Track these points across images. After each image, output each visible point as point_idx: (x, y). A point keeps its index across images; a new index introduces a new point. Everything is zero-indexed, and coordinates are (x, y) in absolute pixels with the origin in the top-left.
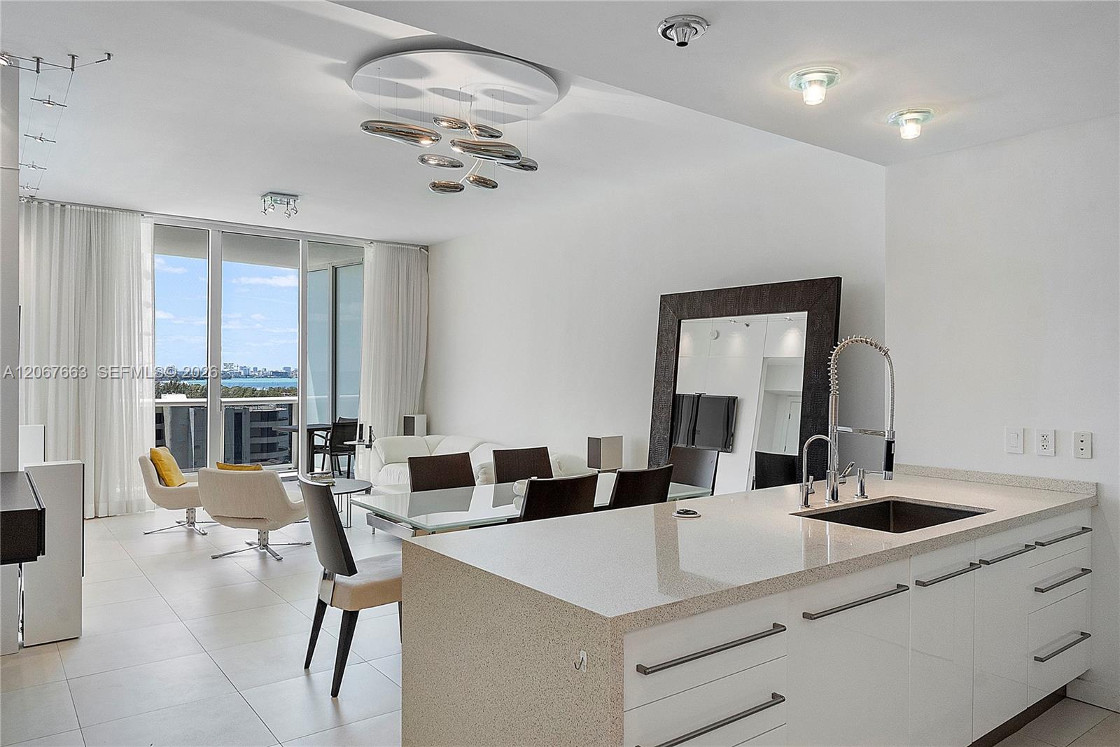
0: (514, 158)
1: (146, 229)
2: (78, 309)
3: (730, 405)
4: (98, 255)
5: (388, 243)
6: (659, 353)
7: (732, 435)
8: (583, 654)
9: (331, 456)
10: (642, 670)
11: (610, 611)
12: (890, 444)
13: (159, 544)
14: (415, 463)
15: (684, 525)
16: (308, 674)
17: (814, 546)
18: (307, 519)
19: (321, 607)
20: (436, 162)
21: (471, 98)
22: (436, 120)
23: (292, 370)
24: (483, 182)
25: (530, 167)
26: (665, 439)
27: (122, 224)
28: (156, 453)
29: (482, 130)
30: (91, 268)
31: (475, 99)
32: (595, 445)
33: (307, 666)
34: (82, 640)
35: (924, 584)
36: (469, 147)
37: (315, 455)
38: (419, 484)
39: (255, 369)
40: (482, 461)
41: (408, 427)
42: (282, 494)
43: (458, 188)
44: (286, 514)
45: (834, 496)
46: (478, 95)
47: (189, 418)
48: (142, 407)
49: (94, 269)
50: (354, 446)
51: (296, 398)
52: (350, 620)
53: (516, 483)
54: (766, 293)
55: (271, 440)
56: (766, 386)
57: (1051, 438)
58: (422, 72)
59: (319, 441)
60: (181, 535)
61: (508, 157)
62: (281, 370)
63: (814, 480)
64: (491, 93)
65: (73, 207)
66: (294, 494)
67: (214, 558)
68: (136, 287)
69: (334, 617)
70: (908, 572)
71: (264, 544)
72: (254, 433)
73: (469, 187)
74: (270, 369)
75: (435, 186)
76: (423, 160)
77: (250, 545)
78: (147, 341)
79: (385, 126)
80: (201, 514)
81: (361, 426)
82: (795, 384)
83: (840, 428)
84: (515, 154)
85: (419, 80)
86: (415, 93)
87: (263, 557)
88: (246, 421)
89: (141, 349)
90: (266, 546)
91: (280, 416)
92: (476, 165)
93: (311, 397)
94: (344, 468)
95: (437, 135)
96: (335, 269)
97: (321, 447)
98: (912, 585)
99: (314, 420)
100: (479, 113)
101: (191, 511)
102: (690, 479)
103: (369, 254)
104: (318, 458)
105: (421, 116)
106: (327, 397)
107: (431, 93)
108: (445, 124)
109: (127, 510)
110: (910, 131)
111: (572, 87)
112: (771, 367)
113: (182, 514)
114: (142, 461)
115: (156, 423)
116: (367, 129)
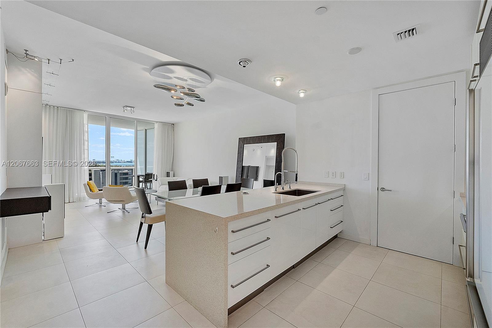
0: (199, 98)
1: (85, 115)
2: (63, 138)
3: (257, 168)
4: (69, 124)
5: (162, 122)
6: (238, 154)
7: (258, 176)
8: (217, 228)
9: (145, 183)
10: (233, 232)
11: (224, 216)
12: (297, 174)
13: (90, 209)
14: (170, 183)
15: (244, 196)
16: (137, 243)
17: (278, 200)
18: (137, 201)
19: (141, 224)
20: (176, 98)
21: (186, 80)
22: (176, 86)
23: (133, 161)
24: (189, 104)
25: (203, 101)
26: (240, 176)
27: (77, 114)
28: (89, 182)
29: (189, 89)
30: (67, 127)
31: (187, 81)
32: (221, 178)
33: (137, 241)
34: (64, 238)
35: (304, 209)
36: (186, 94)
37: (140, 183)
38: (171, 189)
39: (121, 160)
40: (189, 183)
41: (168, 175)
42: (130, 194)
43: (182, 105)
44: (131, 199)
45: (283, 189)
46: (188, 80)
47: (100, 174)
48: (85, 170)
49: (68, 126)
50: (152, 180)
51: (134, 167)
52: (150, 227)
53: (199, 188)
54: (266, 138)
55: (126, 181)
56: (266, 164)
57: (334, 174)
58: (172, 72)
59: (141, 179)
60: (97, 207)
61: (197, 97)
62: (129, 160)
63: (278, 185)
64: (192, 79)
65: (61, 108)
66: (134, 194)
67: (108, 213)
68: (82, 134)
69: (145, 227)
70: (300, 206)
71: (124, 208)
72: (121, 179)
73: (185, 105)
74: (126, 161)
75: (175, 104)
76: (172, 97)
77: (120, 209)
78: (86, 152)
79: (161, 86)
80: (104, 200)
81: (154, 175)
82: (273, 163)
83: (284, 171)
84: (199, 97)
85: (171, 74)
86: (170, 78)
87: (124, 212)
88: (118, 175)
89: (84, 154)
90: (124, 209)
91: (129, 174)
92: (188, 99)
93: (139, 167)
94: (149, 187)
95: (176, 90)
96: (146, 130)
97: (142, 181)
98: (302, 209)
99: (139, 173)
100: (188, 85)
101: (101, 200)
102: (246, 186)
103: (156, 126)
104: (141, 184)
105: (172, 85)
106: (144, 167)
107: (175, 78)
108: (178, 87)
109: (80, 200)
110: (302, 95)
111: (215, 79)
112: (268, 159)
113: (98, 201)
114: (84, 185)
115: (89, 176)
116: (155, 87)
